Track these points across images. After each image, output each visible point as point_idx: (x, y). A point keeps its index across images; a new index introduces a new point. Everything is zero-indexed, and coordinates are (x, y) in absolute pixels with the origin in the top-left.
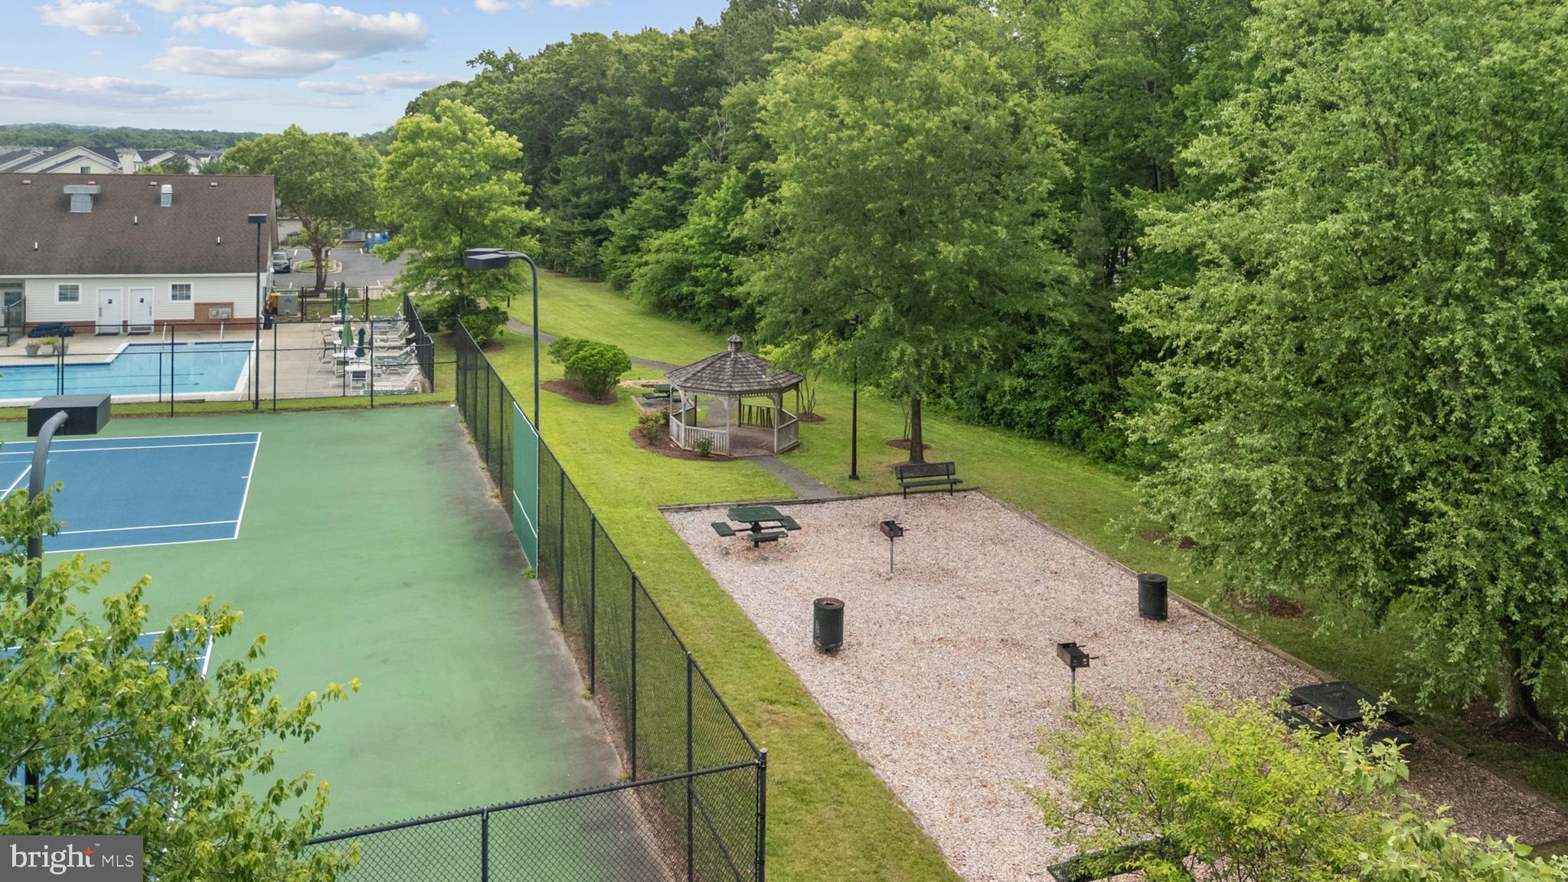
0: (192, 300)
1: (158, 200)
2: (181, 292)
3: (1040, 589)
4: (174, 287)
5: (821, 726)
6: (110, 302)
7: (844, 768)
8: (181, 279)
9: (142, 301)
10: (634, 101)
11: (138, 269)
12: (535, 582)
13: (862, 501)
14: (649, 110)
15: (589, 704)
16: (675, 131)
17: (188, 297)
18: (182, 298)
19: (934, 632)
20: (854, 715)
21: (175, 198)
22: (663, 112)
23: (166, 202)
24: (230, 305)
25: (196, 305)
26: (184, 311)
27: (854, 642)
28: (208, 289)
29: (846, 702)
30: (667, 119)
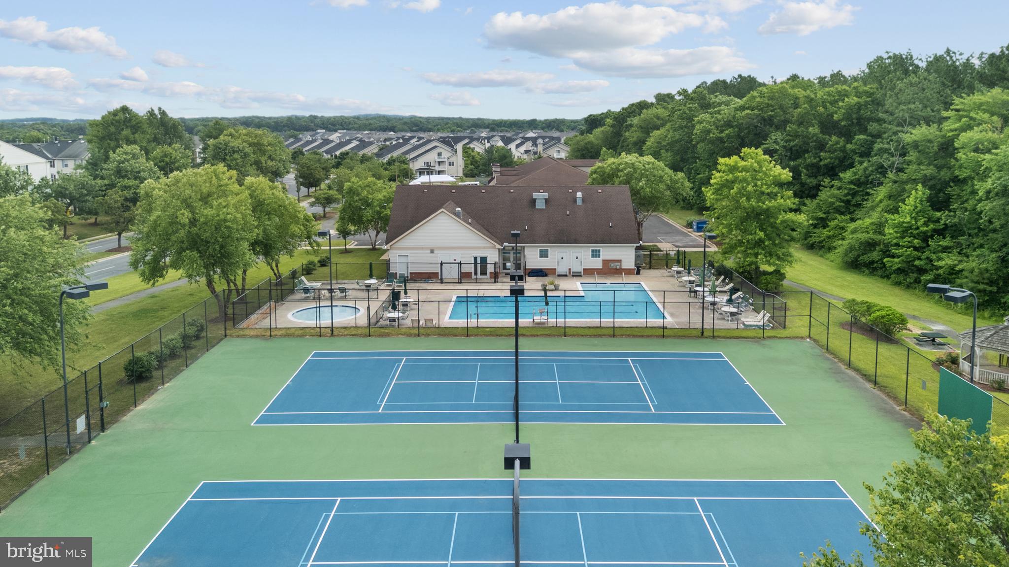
0: (601, 258)
1: (575, 201)
2: (596, 254)
4: (592, 251)
6: (562, 259)
8: (596, 247)
9: (577, 258)
10: (814, 130)
11: (576, 241)
14: (824, 136)
16: (843, 150)
17: (599, 257)
18: (596, 257)
21: (583, 200)
22: (834, 138)
23: (579, 203)
25: (603, 261)
26: (597, 264)
28: (609, 252)
30: (837, 143)
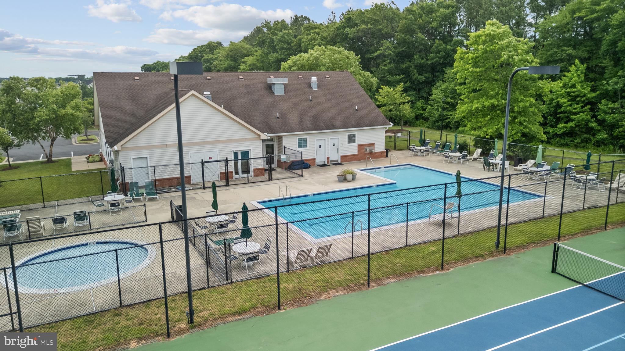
0: (357, 143)
2: (351, 139)
4: (349, 136)
6: (320, 147)
8: (351, 131)
9: (334, 145)
17: (354, 142)
18: (352, 142)
23: (315, 88)
24: (373, 145)
25: (359, 145)
26: (352, 149)
28: (364, 136)
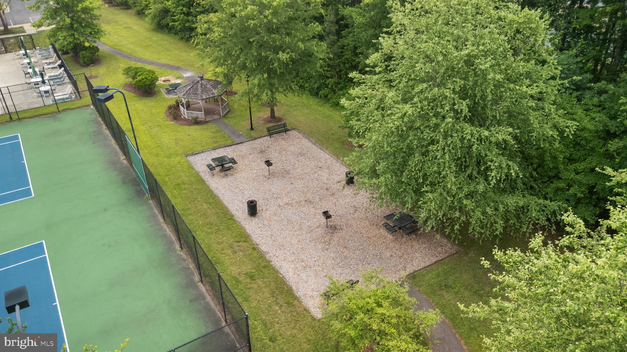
3: (316, 175)
5: (254, 249)
7: (263, 264)
12: (151, 201)
13: (256, 141)
15: (182, 253)
19: (285, 201)
20: (263, 241)
27: (261, 209)
29: (261, 236)
